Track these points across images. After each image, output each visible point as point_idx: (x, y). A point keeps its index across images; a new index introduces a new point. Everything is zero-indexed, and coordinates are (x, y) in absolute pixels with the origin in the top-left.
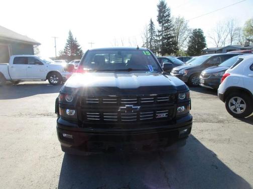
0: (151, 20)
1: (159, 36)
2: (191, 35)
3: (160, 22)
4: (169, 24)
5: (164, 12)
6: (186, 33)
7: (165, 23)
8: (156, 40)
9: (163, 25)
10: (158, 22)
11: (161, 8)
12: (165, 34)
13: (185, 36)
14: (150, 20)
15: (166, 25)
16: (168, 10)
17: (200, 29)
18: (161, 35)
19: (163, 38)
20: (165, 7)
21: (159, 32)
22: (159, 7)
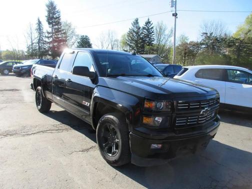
0: (39, 20)
1: (48, 37)
2: (79, 40)
3: (49, 23)
4: (59, 26)
5: (54, 14)
6: (74, 38)
7: (55, 25)
8: (46, 41)
9: (52, 26)
10: (47, 23)
11: (50, 8)
12: (56, 36)
13: (73, 41)
14: (37, 19)
15: (57, 27)
16: (58, 12)
17: (86, 36)
18: (51, 37)
19: (53, 40)
20: (55, 8)
21: (49, 33)
22: (48, 6)
